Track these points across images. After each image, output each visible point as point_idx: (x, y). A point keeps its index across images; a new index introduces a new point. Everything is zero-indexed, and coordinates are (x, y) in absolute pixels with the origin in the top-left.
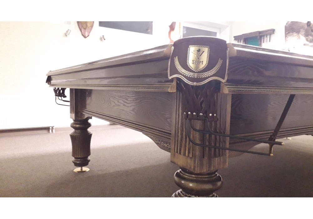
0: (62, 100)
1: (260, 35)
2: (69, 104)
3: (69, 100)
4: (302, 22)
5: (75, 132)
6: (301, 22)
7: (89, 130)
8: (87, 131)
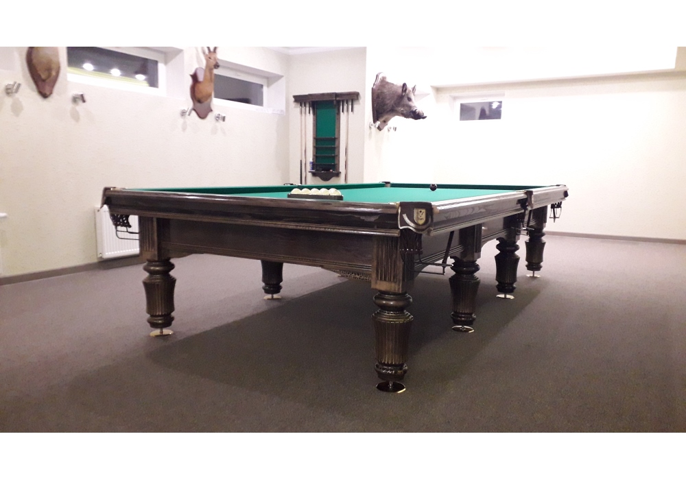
0: (127, 231)
1: (338, 99)
2: (137, 236)
3: (137, 231)
4: (395, 84)
5: (149, 278)
6: (393, 84)
7: (172, 273)
8: (169, 275)
